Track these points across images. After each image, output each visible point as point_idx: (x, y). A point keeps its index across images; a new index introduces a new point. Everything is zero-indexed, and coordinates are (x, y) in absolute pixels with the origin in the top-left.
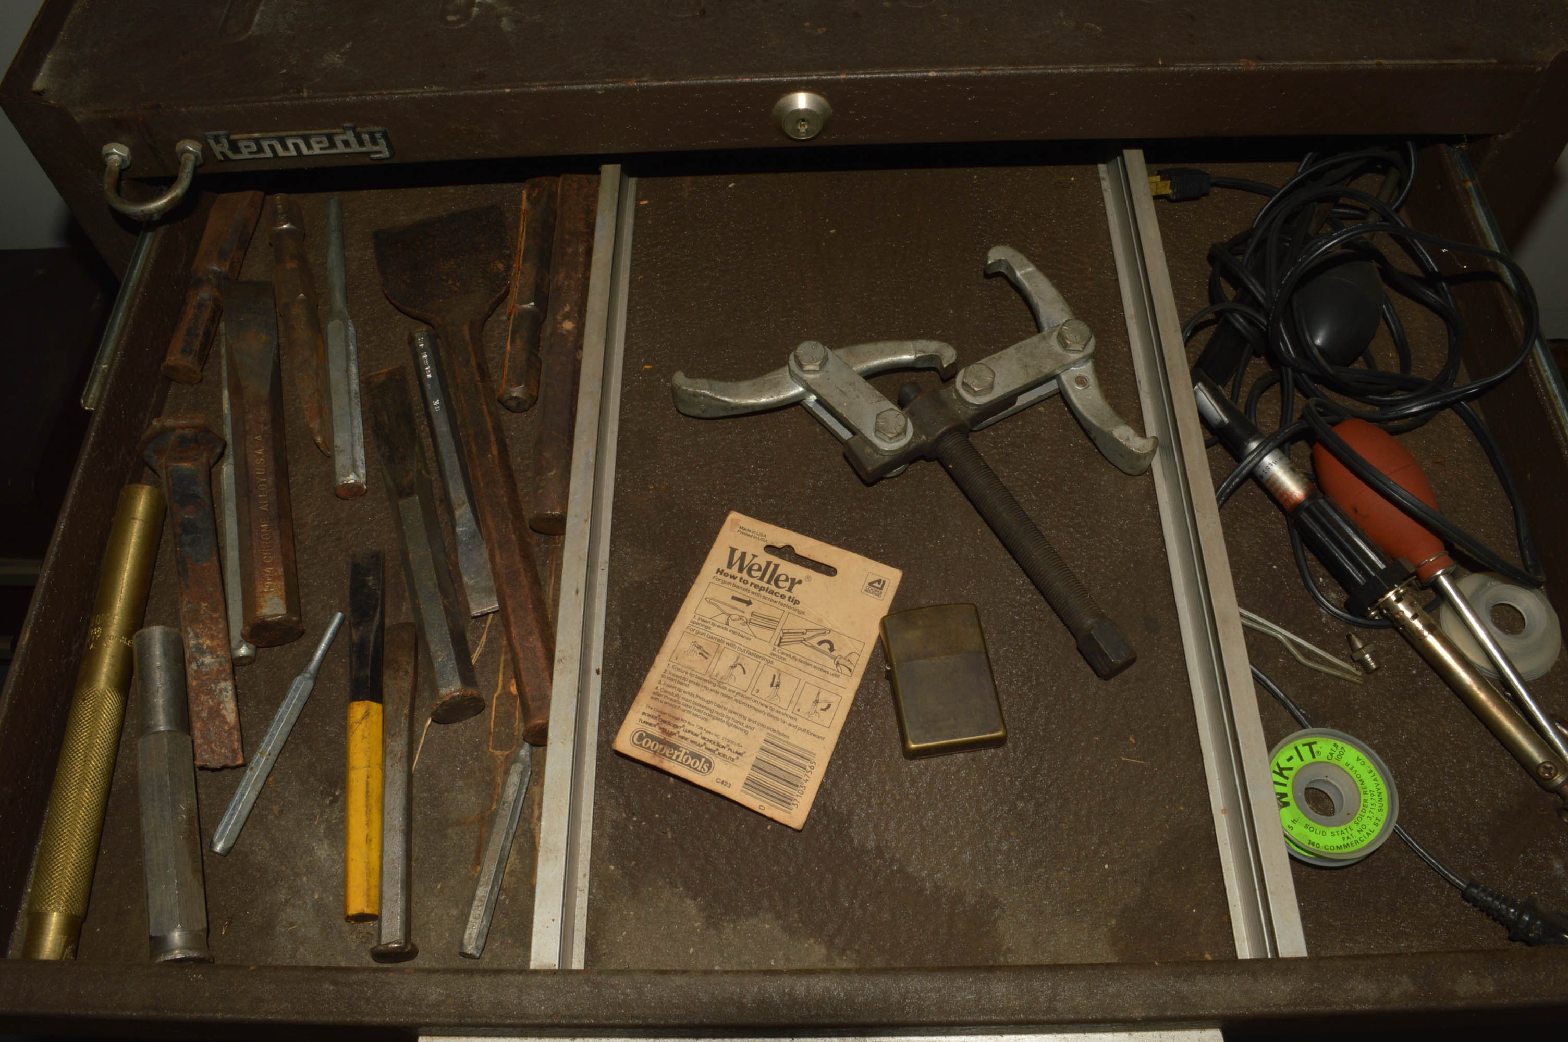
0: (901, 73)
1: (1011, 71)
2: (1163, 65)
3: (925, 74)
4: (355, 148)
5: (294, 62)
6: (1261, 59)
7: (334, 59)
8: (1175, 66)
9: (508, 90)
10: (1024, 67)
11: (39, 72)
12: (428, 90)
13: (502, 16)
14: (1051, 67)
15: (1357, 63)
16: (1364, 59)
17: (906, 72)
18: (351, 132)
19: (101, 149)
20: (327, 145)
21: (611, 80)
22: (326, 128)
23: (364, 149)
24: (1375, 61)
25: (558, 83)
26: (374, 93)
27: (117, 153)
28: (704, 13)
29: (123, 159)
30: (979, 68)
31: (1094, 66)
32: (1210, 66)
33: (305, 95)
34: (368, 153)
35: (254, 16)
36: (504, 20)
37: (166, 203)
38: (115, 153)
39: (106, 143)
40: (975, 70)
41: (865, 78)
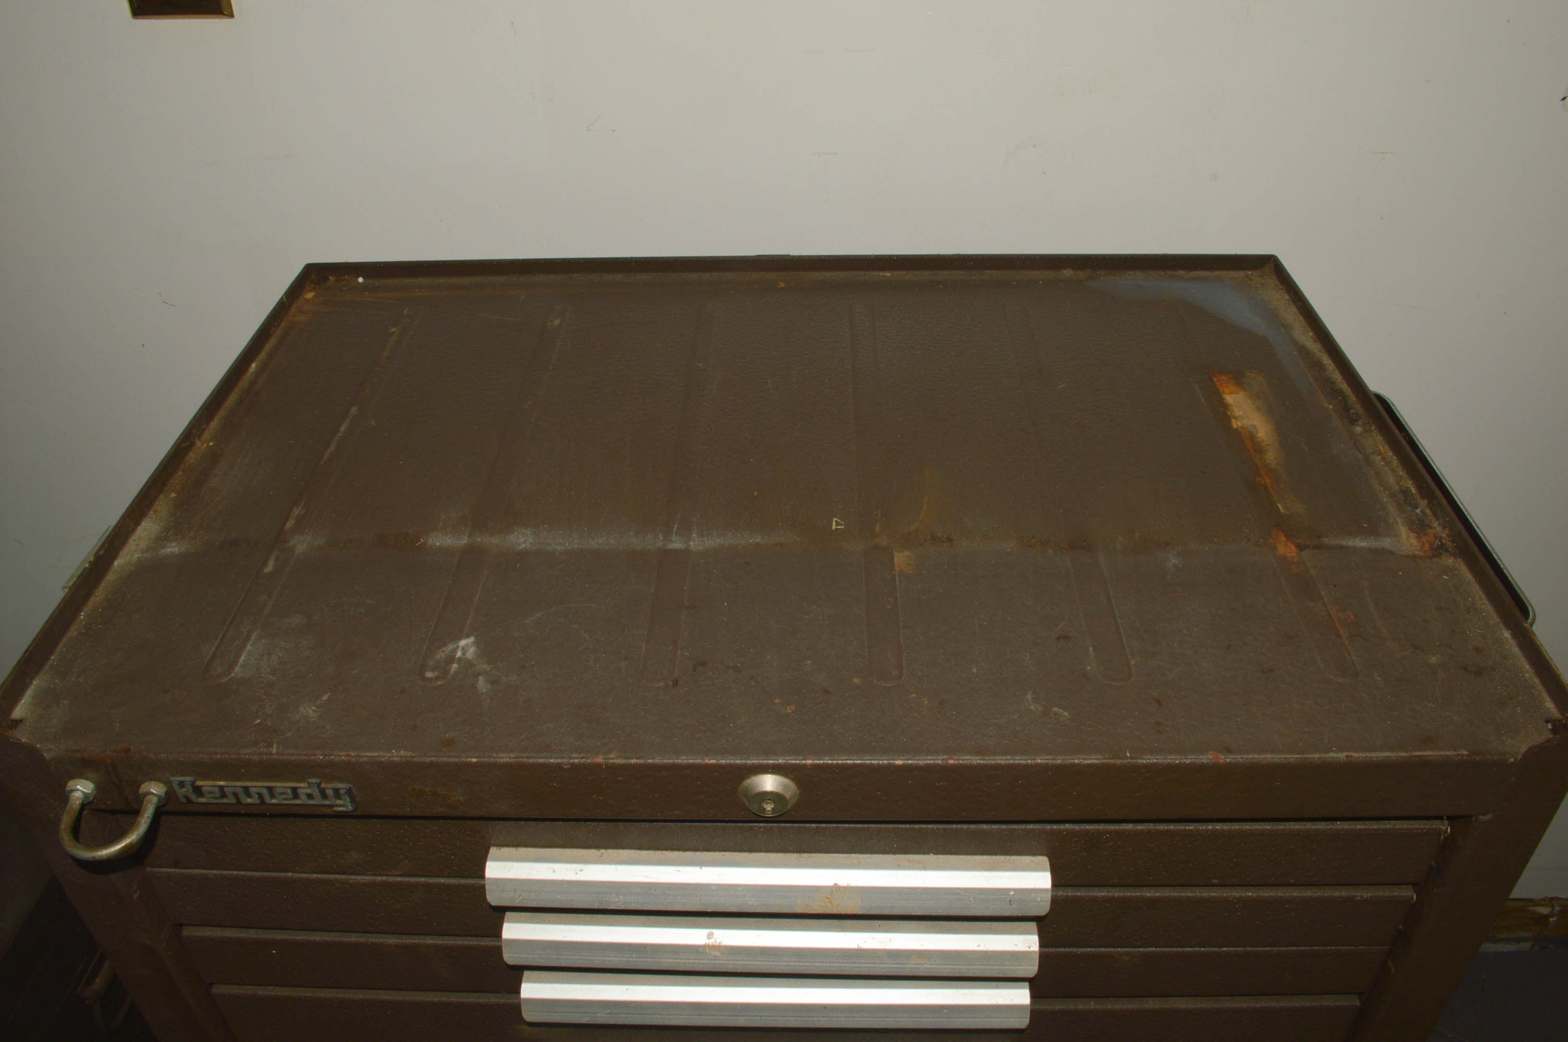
0: (868, 760)
1: (977, 760)
2: (1131, 758)
3: (892, 762)
4: (318, 801)
5: (270, 712)
6: (1229, 751)
7: (309, 711)
8: (1144, 759)
9: (474, 760)
10: (992, 757)
11: (21, 700)
12: (395, 754)
13: (479, 674)
14: (1018, 758)
15: (1327, 756)
16: (1333, 751)
17: (873, 760)
18: (316, 788)
19: (66, 783)
20: (291, 796)
21: (577, 756)
22: (293, 781)
23: (328, 802)
24: (1345, 754)
25: (525, 756)
26: (342, 754)
27: (82, 788)
28: (677, 684)
29: (86, 795)
30: (946, 757)
31: (1062, 758)
32: (1178, 759)
33: (274, 750)
34: (331, 806)
35: (240, 657)
36: (481, 678)
37: (120, 850)
38: (79, 790)
39: (72, 778)
40: (943, 759)
41: (832, 764)
